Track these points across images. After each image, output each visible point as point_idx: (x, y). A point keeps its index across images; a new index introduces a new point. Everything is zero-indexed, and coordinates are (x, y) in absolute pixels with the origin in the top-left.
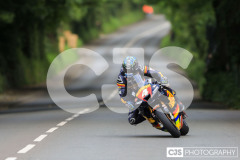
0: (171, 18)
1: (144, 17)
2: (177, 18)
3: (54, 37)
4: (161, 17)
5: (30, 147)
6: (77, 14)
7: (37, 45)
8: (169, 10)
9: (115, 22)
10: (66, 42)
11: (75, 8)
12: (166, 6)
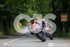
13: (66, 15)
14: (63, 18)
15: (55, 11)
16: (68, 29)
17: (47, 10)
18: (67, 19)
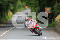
0: (31, 9)
1: (25, 9)
2: (32, 9)
3: (7, 13)
4: (29, 9)
5: (2, 35)
6: (12, 8)
7: (4, 14)
8: (30, 7)
9: (20, 10)
10: (10, 14)
11: (11, 7)
12: (30, 6)
13: (49, 8)
14: (47, 10)
15: (41, 5)
16: (52, 20)
17: (34, 2)
18: (50, 12)
